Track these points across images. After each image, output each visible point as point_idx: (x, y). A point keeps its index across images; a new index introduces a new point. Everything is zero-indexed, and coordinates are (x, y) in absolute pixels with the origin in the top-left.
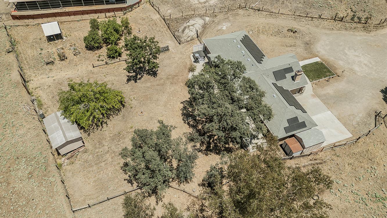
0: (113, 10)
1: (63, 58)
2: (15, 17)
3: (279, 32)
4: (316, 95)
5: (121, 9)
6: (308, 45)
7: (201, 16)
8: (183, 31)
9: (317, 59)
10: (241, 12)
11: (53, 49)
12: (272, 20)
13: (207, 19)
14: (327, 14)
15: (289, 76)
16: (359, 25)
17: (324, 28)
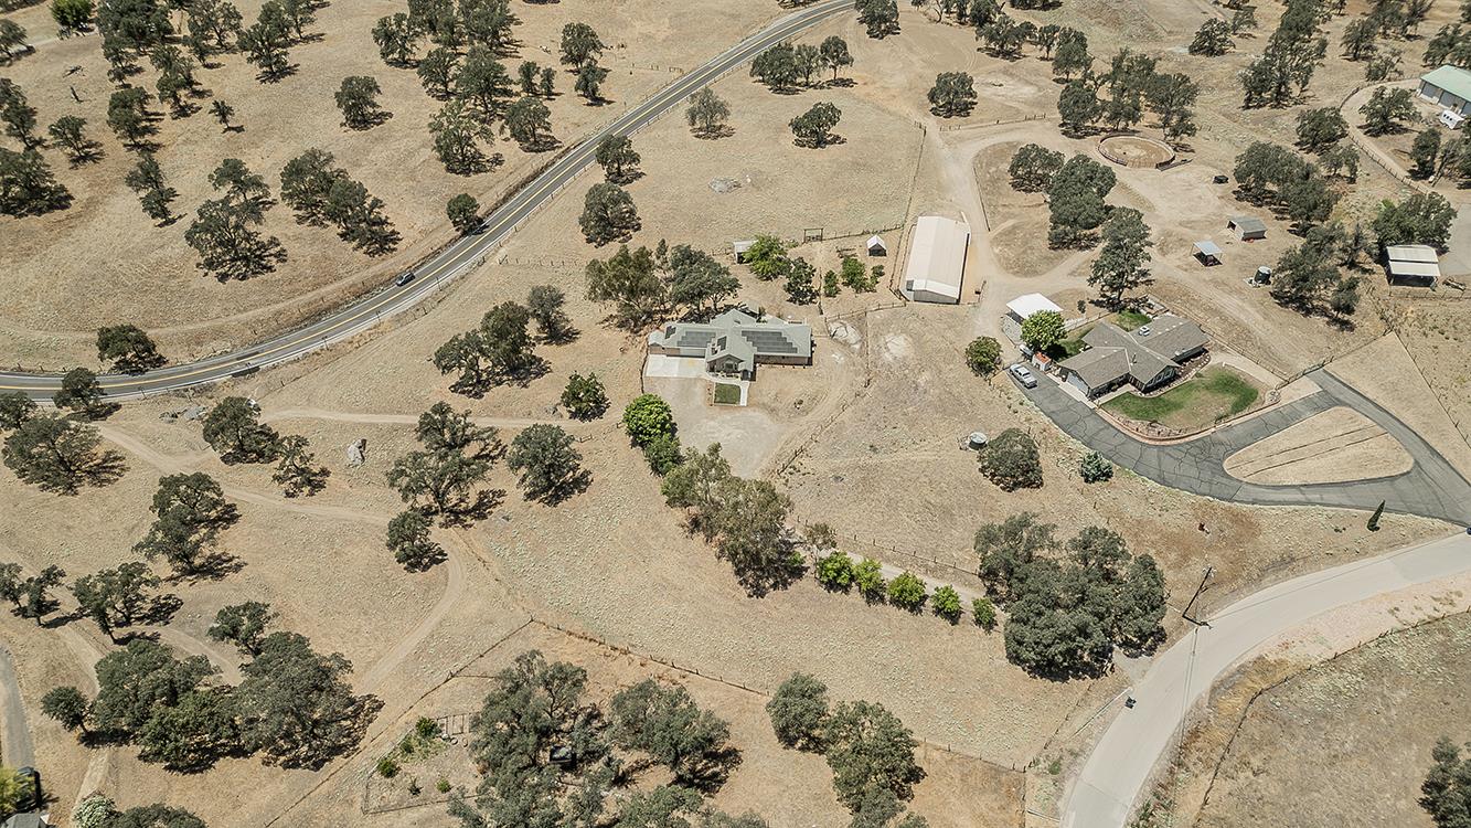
4: (698, 379)
7: (863, 342)
9: (743, 401)
10: (862, 379)
13: (857, 346)
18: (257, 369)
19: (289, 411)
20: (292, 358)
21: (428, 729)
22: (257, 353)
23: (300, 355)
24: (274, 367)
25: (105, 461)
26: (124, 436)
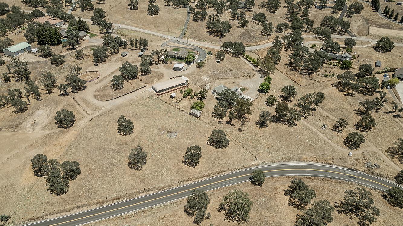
0: (183, 87)
1: (180, 101)
2: (158, 95)
3: (230, 83)
4: (245, 94)
5: (185, 86)
6: (238, 85)
7: (208, 83)
8: (206, 88)
9: (242, 87)
10: (217, 80)
11: (175, 100)
12: (226, 81)
14: (239, 76)
15: (237, 91)
16: (248, 77)
17: (240, 80)
18: (349, 169)
19: (340, 149)
20: (337, 166)
21: (326, 76)
22: (349, 176)
23: (334, 166)
24: (343, 167)
25: (393, 156)
26: (390, 163)
